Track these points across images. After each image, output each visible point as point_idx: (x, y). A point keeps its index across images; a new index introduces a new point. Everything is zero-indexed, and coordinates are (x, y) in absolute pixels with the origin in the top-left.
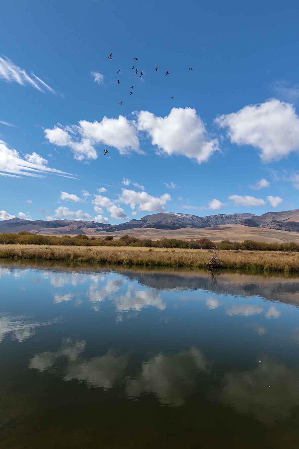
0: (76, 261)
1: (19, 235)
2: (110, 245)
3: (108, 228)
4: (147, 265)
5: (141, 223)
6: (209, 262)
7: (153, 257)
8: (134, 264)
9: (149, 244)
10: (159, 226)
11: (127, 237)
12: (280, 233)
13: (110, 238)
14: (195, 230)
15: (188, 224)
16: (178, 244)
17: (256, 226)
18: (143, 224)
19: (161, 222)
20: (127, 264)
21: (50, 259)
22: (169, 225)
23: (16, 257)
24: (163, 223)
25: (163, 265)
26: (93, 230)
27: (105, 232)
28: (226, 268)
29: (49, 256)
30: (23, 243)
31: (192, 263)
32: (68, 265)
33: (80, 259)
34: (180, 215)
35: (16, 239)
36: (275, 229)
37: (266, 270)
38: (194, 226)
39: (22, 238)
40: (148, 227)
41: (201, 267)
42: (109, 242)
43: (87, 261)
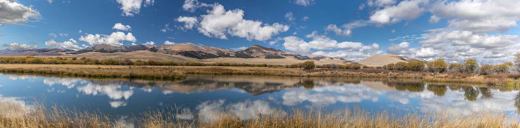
0: (63, 75)
1: (27, 58)
2: (76, 64)
3: (73, 52)
4: (98, 77)
5: (92, 49)
6: (129, 75)
7: (102, 72)
8: (92, 76)
9: (97, 63)
10: (102, 51)
11: (84, 58)
12: (167, 55)
13: (74, 59)
14: (123, 53)
15: (119, 50)
16: (113, 63)
17: (156, 52)
18: (93, 50)
19: (103, 49)
20: (88, 76)
21: (50, 74)
22: (108, 50)
23: (33, 72)
24: (105, 49)
25: (106, 77)
26: (64, 53)
27: (71, 55)
28: (137, 77)
29: (49, 72)
30: (29, 63)
31: (121, 75)
32: (59, 77)
33: (65, 74)
34: (115, 45)
35: (26, 60)
36: (165, 53)
37: (155, 78)
38: (122, 51)
39: (29, 60)
40: (96, 51)
41: (125, 77)
42: (75, 61)
43: (68, 75)
